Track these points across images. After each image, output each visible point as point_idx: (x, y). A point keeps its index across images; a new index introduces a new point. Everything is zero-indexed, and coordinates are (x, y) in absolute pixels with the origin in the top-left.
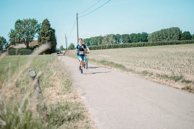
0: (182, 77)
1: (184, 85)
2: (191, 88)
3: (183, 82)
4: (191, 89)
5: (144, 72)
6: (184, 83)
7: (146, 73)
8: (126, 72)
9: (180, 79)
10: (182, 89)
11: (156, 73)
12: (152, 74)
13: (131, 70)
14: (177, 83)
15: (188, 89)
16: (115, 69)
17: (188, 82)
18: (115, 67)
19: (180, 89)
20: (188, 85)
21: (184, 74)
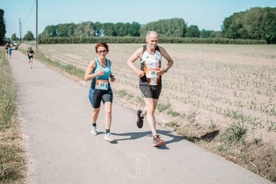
0: (169, 105)
1: (170, 119)
2: (178, 124)
3: (169, 113)
4: (177, 126)
5: (122, 92)
6: (171, 115)
7: (125, 94)
9: (166, 108)
10: (167, 125)
11: (137, 96)
12: (132, 97)
14: (161, 114)
15: (174, 124)
17: (175, 114)
19: (163, 125)
20: (175, 119)
21: (172, 101)
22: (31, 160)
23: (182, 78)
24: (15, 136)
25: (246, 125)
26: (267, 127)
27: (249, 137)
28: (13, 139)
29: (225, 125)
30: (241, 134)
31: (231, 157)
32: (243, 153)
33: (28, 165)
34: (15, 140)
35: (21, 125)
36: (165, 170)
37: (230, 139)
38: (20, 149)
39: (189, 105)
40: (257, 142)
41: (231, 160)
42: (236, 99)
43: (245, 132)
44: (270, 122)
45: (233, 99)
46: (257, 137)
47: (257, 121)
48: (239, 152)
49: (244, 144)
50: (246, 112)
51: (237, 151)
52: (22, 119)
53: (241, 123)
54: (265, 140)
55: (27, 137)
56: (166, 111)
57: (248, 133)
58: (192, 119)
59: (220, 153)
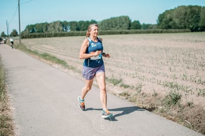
0: (121, 80)
1: (123, 90)
2: (128, 94)
3: (121, 86)
4: (128, 95)
6: (123, 88)
8: (66, 70)
9: (119, 82)
10: (120, 95)
13: (72, 68)
14: (115, 87)
15: (125, 94)
16: (56, 66)
17: (126, 87)
18: (56, 63)
19: (118, 95)
20: (126, 90)
21: (123, 77)
22: (17, 126)
23: (130, 59)
24: (4, 108)
25: (181, 92)
26: (196, 93)
27: (183, 101)
28: (3, 110)
29: (165, 93)
30: (176, 99)
31: (171, 117)
32: (179, 113)
33: (14, 130)
34: (5, 111)
35: (9, 100)
36: (121, 129)
37: (169, 104)
38: (8, 118)
39: (136, 79)
40: (189, 105)
41: (171, 119)
42: (171, 73)
43: (180, 98)
44: (198, 89)
45: (169, 73)
46: (189, 101)
47: (189, 89)
48: (176, 113)
49: (180, 106)
50: (179, 82)
51: (175, 112)
52: (10, 95)
53: (177, 91)
54: (196, 103)
55: (14, 109)
56: (120, 84)
57: (182, 98)
58: (139, 89)
59: (162, 114)
